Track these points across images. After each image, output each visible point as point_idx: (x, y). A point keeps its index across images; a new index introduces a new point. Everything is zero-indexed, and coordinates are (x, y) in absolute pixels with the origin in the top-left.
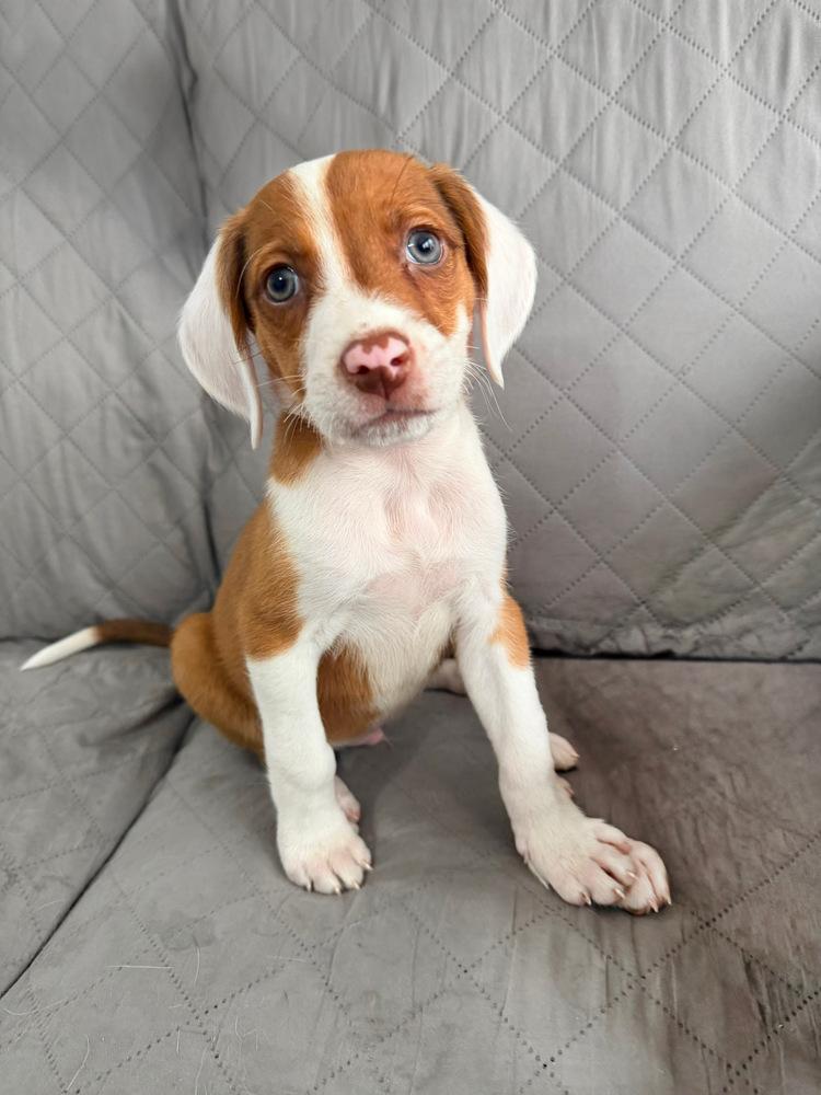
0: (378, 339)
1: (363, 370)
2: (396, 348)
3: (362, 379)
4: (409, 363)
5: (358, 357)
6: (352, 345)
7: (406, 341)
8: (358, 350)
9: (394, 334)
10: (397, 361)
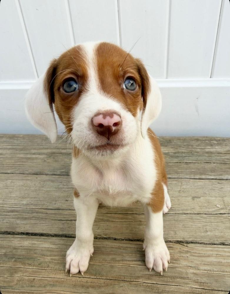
0: (110, 114)
1: (101, 125)
2: (116, 119)
3: (99, 129)
4: (120, 126)
5: (100, 120)
6: (98, 114)
7: (120, 117)
8: (101, 117)
9: (116, 113)
10: (116, 124)
